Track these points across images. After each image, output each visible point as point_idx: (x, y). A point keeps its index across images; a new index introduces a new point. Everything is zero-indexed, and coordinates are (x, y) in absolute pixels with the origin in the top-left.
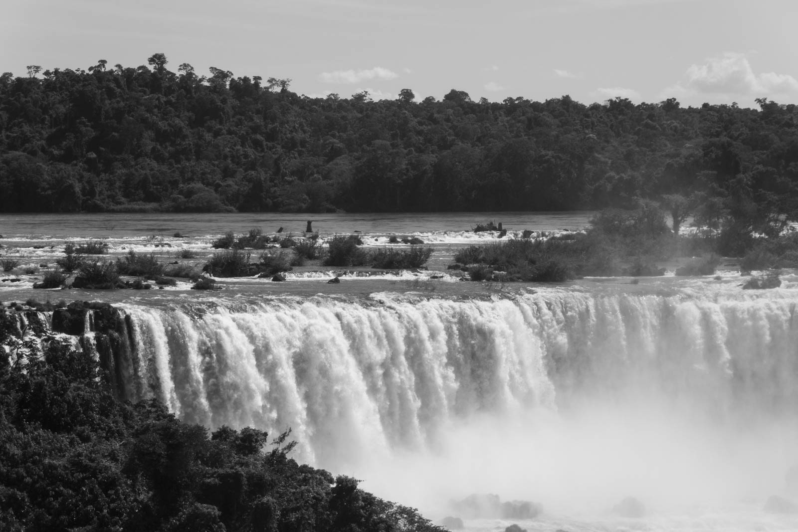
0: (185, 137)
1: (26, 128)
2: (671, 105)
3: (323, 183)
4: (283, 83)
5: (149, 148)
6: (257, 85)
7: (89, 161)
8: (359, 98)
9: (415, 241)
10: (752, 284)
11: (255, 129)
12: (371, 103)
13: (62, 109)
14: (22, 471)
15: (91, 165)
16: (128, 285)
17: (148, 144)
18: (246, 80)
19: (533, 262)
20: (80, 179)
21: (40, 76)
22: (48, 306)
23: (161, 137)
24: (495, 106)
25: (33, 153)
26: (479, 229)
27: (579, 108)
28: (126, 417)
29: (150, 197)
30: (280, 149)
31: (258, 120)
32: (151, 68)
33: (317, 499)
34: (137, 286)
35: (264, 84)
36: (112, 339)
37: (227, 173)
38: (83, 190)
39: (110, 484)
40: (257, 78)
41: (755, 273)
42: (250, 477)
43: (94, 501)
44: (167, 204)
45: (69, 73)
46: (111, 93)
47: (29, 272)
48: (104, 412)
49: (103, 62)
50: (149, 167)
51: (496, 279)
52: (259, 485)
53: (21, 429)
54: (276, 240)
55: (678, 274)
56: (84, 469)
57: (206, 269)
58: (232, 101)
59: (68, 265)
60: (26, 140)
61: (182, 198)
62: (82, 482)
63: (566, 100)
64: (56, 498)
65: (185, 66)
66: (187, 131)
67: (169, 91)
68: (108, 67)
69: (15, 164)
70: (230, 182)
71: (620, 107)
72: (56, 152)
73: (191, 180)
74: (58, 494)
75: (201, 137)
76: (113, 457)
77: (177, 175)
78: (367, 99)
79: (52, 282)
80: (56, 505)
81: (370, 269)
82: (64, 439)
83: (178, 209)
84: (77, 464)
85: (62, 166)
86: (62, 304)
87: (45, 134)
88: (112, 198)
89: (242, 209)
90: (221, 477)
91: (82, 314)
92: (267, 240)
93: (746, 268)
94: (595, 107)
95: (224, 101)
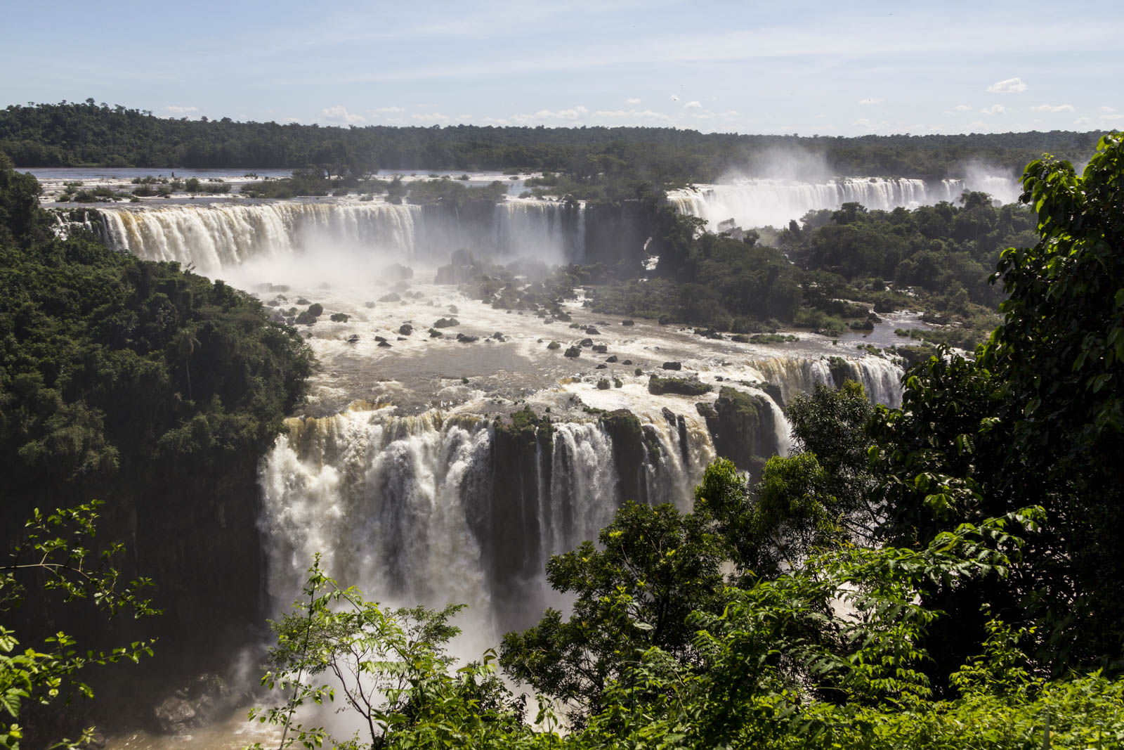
0: (107, 135)
1: (31, 130)
2: (315, 126)
3: (173, 155)
4: (150, 112)
5: (90, 140)
6: (137, 113)
7: (64, 145)
8: (184, 119)
9: (220, 181)
10: (363, 199)
11: (139, 132)
12: (189, 121)
13: (47, 122)
14: (74, 282)
15: (64, 146)
16: (100, 201)
17: (90, 137)
18: (132, 110)
19: (274, 190)
20: (61, 153)
21: (35, 107)
22: (66, 210)
23: (96, 134)
24: (243, 124)
25: (36, 141)
26: (246, 176)
27: (278, 126)
28: (115, 257)
29: (94, 161)
30: (151, 140)
31: (140, 128)
32: (88, 104)
33: (208, 289)
34: (104, 201)
35: (141, 112)
36: (98, 224)
37: (129, 151)
38: (63, 158)
39: (115, 286)
40: (137, 110)
41: (363, 195)
42: (179, 282)
43: (109, 293)
44: (103, 164)
45: (48, 106)
46: (69, 115)
47: (52, 195)
48: (105, 256)
49: (64, 101)
50: (92, 148)
51: (261, 197)
52: (183, 285)
53: (69, 264)
54: (159, 180)
55: (334, 195)
56: (101, 280)
57: (133, 193)
58: (127, 120)
59: (69, 192)
60: (31, 135)
61: (109, 161)
62: (102, 286)
63: (273, 123)
64: (91, 293)
65: (104, 104)
66: (108, 132)
67: (97, 114)
68: (67, 103)
69: (28, 146)
70: (131, 154)
71: (295, 127)
72: (47, 140)
73: (112, 153)
74: (92, 292)
75: (115, 135)
76: (114, 274)
77: (106, 152)
78: (187, 120)
79: (63, 199)
80: (92, 295)
81: (206, 193)
82: (90, 268)
83: (108, 166)
84: (98, 278)
85: (51, 147)
86: (73, 209)
87: (40, 132)
88: (77, 161)
89: (138, 166)
90: (167, 282)
91: (83, 213)
92: (155, 180)
93: (359, 193)
94: (285, 126)
95: (124, 120)
